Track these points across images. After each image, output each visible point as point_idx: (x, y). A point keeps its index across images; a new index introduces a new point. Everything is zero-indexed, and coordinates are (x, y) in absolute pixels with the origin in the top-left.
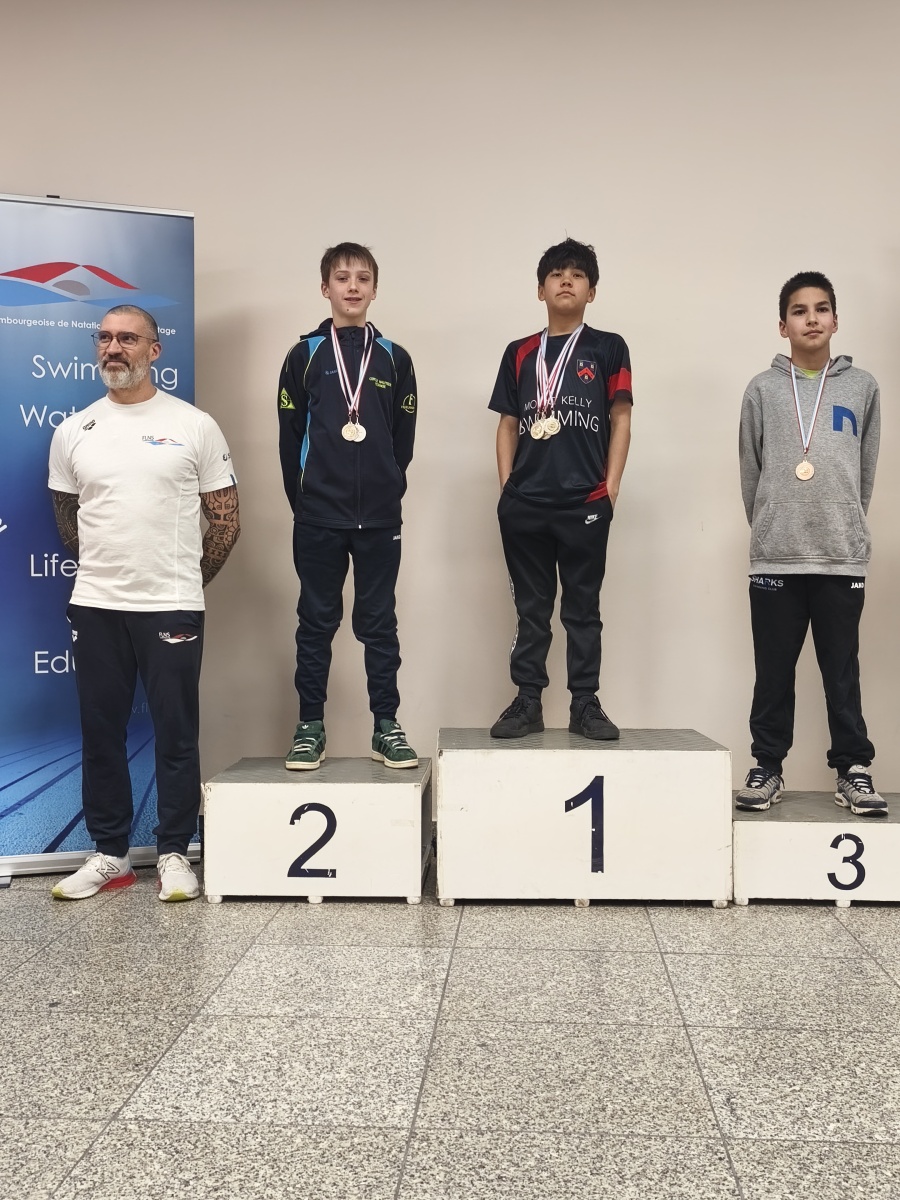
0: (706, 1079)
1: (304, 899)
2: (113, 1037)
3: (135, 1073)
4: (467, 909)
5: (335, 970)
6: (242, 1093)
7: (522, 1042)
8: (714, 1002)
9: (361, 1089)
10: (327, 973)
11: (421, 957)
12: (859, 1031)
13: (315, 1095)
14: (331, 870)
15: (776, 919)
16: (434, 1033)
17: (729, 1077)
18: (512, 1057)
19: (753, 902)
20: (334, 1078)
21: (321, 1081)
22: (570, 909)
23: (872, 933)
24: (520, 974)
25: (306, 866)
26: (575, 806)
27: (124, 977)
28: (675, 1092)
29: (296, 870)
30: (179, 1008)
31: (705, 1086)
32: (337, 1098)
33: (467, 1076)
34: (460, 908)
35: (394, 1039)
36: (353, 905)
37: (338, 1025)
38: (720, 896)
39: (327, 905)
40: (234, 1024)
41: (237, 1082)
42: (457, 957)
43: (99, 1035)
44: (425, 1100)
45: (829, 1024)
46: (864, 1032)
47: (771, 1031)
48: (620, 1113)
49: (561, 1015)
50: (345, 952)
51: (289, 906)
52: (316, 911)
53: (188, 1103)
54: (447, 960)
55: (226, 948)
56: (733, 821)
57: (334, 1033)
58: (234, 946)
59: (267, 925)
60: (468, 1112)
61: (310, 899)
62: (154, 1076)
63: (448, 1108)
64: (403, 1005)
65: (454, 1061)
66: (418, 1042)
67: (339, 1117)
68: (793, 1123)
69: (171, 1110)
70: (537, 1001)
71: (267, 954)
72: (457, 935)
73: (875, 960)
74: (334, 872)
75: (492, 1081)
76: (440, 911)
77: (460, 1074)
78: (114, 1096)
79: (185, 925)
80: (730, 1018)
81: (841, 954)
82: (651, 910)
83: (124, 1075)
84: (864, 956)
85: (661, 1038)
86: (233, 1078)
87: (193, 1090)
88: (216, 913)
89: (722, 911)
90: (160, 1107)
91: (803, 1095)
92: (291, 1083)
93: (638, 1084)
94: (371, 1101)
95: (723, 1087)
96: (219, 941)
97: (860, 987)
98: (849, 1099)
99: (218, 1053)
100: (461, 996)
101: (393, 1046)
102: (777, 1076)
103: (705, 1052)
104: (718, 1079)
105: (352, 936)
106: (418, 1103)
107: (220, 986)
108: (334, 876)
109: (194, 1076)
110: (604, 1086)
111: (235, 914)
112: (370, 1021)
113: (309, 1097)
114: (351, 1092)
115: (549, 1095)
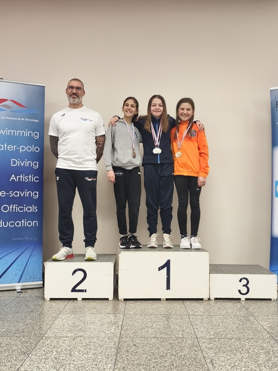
0: (204, 355)
1: (76, 299)
2: (16, 344)
3: (24, 356)
4: (128, 302)
5: (87, 322)
6: (59, 362)
7: (147, 344)
8: (205, 330)
9: (97, 360)
10: (84, 323)
11: (114, 317)
12: (250, 339)
13: (82, 362)
14: (85, 290)
15: (223, 304)
16: (119, 341)
17: (211, 354)
18: (144, 349)
19: (216, 299)
20: (88, 356)
21: (84, 358)
22: (160, 301)
23: (252, 308)
24: (145, 322)
25: (77, 289)
26: (162, 269)
27: (19, 325)
28: (195, 359)
29: (74, 290)
30: (37, 335)
31: (204, 357)
32: (89, 363)
33: (130, 355)
34: (125, 302)
35: (106, 344)
36: (91, 301)
37: (89, 339)
38: (206, 297)
39: (83, 301)
40: (55, 340)
41: (57, 358)
42: (125, 317)
43: (12, 344)
44: (117, 363)
45: (241, 337)
46: (251, 339)
47: (223, 339)
48: (178, 366)
49: (158, 335)
50: (90, 316)
51: (71, 301)
52: (80, 303)
53: (41, 365)
54: (122, 318)
55: (52, 315)
56: (210, 274)
57: (87, 342)
58: (54, 314)
59: (64, 307)
60: (131, 367)
61: (78, 299)
62: (30, 357)
63: (124, 365)
64: (109, 333)
65: (126, 350)
66: (114, 344)
67: (90, 369)
68: (231, 368)
69: (36, 368)
70: (151, 331)
71: (65, 317)
72: (125, 310)
73: (253, 316)
74: (86, 291)
75: (138, 357)
76: (119, 303)
77: (128, 354)
78: (17, 363)
79: (38, 308)
80: (211, 335)
81: (243, 315)
82: (185, 302)
83: (20, 356)
84: (250, 315)
85: (189, 342)
86: (56, 357)
87: (43, 361)
88: (48, 304)
89: (206, 302)
90: (32, 367)
91: (233, 359)
92: (74, 358)
93: (183, 357)
94: (100, 364)
95: (209, 357)
96: (49, 313)
97: (249, 325)
98: (248, 360)
99: (50, 349)
100: (127, 329)
101: (106, 346)
102: (226, 353)
103: (203, 346)
104: (208, 355)
105: (92, 311)
106: (115, 364)
107: (50, 327)
108: (86, 292)
109: (43, 357)
110: (173, 358)
111: (54, 304)
112: (99, 338)
113: (80, 363)
114: (94, 361)
115: (156, 361)
